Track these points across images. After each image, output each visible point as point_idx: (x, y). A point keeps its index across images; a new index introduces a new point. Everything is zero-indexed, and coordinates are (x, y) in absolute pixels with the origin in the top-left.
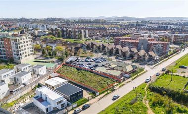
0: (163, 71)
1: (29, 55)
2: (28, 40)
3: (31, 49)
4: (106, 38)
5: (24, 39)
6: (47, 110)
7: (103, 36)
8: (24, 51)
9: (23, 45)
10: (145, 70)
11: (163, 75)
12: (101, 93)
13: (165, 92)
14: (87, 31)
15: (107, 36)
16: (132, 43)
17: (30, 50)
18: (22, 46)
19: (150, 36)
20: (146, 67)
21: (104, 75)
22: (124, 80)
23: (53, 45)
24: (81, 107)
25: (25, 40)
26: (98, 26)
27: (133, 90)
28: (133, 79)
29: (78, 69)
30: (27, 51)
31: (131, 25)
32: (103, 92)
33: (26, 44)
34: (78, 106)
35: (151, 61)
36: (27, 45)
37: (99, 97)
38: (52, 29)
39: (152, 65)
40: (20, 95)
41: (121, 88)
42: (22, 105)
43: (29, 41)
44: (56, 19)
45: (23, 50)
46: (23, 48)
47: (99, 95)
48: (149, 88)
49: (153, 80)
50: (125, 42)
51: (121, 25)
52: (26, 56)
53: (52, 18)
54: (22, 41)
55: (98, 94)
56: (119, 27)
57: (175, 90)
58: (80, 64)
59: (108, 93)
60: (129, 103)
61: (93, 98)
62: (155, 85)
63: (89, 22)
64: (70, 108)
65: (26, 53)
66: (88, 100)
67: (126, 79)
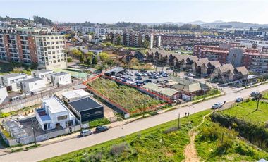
0: (252, 96)
1: (59, 61)
2: (59, 40)
3: (63, 53)
4: (188, 48)
5: (52, 38)
6: (45, 126)
7: (185, 45)
8: (52, 55)
9: (50, 46)
10: (222, 93)
11: (248, 101)
12: (134, 116)
13: (236, 124)
14: (160, 37)
15: (190, 45)
16: (218, 54)
17: (60, 54)
18: (49, 48)
19: (254, 47)
20: (227, 90)
21: (152, 94)
22: (180, 103)
23: (98, 52)
24: (94, 130)
25: (55, 40)
26: (185, 33)
27: (185, 117)
28: (194, 104)
29: (119, 84)
30: (56, 54)
31: (238, 33)
32: (138, 115)
33: (55, 45)
34: (91, 127)
35: (240, 81)
36: (57, 47)
37: (129, 120)
39: (238, 87)
40: (23, 105)
41: (168, 113)
42: (21, 117)
43: (61, 42)
45: (50, 53)
46: (51, 50)
47: (130, 117)
48: (212, 116)
49: (224, 108)
50: (206, 52)
51: (221, 33)
52: (55, 62)
53: (124, 23)
54: (50, 41)
55: (127, 115)
56: (216, 34)
57: (253, 123)
58: (124, 78)
59: (144, 117)
60: (164, 132)
61: (120, 120)
62: (224, 114)
63: (176, 28)
64: (78, 128)
65: (54, 57)
66: (110, 122)
67: (183, 102)
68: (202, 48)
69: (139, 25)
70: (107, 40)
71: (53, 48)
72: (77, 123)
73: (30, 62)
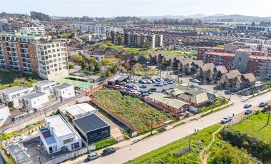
0: (261, 106)
1: (60, 69)
2: (60, 47)
3: (65, 61)
4: (190, 47)
5: (53, 46)
6: (51, 149)
7: (187, 44)
8: (53, 63)
9: (52, 54)
10: (230, 103)
11: (257, 113)
12: (141, 134)
13: (247, 143)
14: (162, 36)
15: (192, 44)
17: (62, 61)
18: (50, 56)
19: (259, 48)
20: (234, 99)
21: (159, 106)
22: (187, 116)
23: (100, 57)
24: (100, 152)
25: (56, 48)
26: (186, 29)
27: (194, 134)
28: (202, 116)
29: (123, 94)
30: (57, 62)
31: (240, 28)
32: (146, 132)
33: (56, 53)
34: (97, 149)
35: (247, 88)
36: (59, 55)
37: (136, 138)
38: (112, 33)
39: (246, 95)
40: (25, 124)
41: (177, 129)
42: (25, 137)
43: (62, 49)
44: (128, 18)
45: (51, 61)
46: (53, 59)
47: (138, 135)
48: (222, 133)
49: (235, 120)
50: (211, 56)
51: (223, 29)
52: (56, 70)
53: (123, 18)
54: (51, 49)
55: (134, 134)
56: (218, 30)
57: (265, 142)
58: (128, 86)
59: (152, 135)
60: (174, 155)
61: (127, 139)
62: (234, 130)
63: (176, 23)
64: (85, 150)
65: (56, 65)
66: (117, 142)
67: (191, 114)
68: (206, 50)
69: (139, 19)
70: (108, 39)
71: (54, 56)
72: (84, 146)
73: (30, 70)
